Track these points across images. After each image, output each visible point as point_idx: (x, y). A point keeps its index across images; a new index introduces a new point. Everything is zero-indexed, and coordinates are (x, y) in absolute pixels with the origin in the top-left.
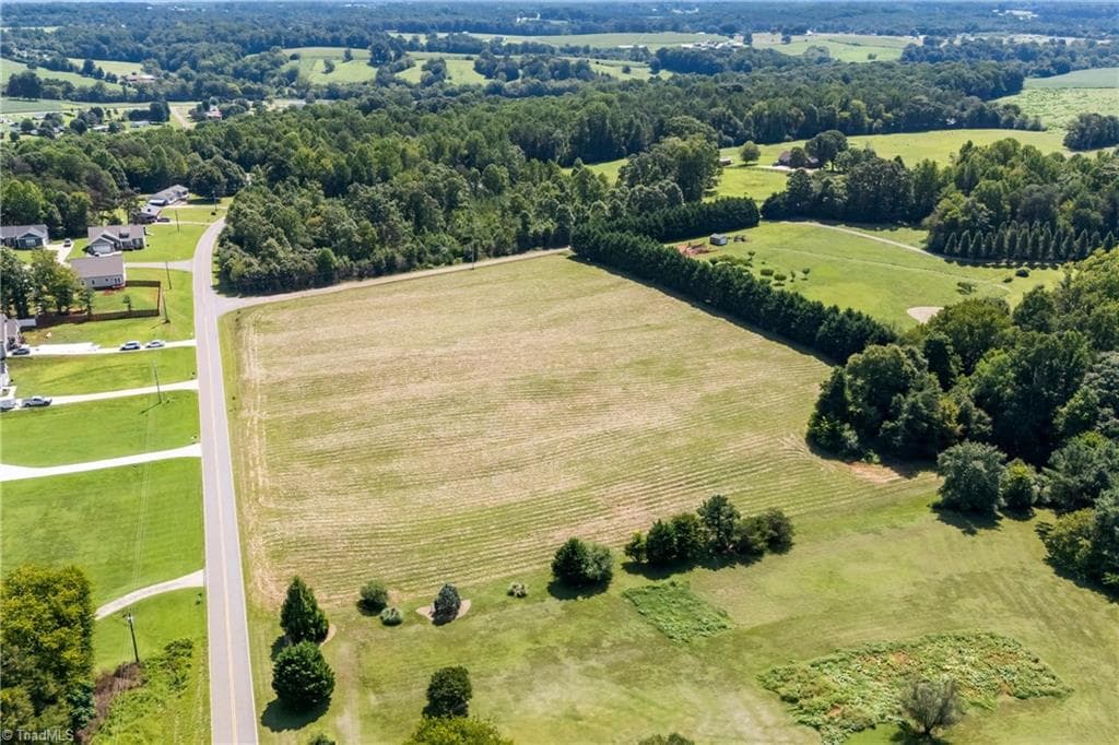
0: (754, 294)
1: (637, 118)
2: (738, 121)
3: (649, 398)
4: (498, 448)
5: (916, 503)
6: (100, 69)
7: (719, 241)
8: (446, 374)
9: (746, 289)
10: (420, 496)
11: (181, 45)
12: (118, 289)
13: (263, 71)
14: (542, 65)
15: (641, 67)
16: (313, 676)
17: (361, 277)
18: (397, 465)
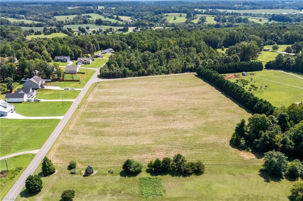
0: (239, 92)
1: (245, 35)
2: (278, 37)
3: (189, 120)
4: (136, 128)
5: (255, 168)
6: (120, 18)
7: (244, 74)
8: (136, 105)
9: (237, 90)
10: (105, 139)
11: (141, 12)
12: (75, 74)
13: (158, 19)
14: (233, 19)
15: (266, 19)
16: (33, 184)
17: (134, 76)
18: (106, 129)
